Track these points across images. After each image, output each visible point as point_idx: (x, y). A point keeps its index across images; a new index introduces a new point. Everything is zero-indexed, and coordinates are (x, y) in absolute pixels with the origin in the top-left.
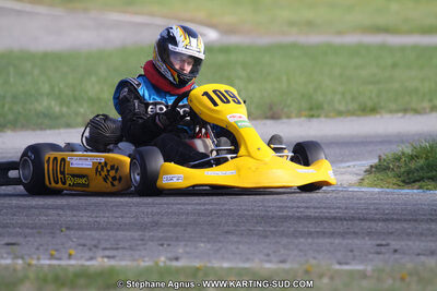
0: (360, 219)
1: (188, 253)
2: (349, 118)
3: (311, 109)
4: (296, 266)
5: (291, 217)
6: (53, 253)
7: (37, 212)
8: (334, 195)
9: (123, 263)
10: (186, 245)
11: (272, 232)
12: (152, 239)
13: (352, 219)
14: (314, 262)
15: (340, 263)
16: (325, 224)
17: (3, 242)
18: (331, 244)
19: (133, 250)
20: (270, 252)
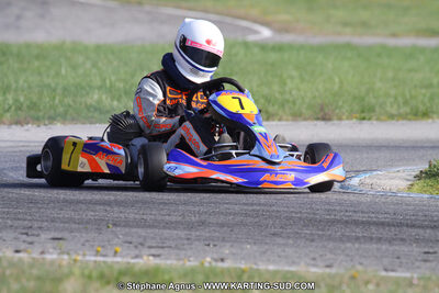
0: (407, 226)
1: (234, 254)
2: (401, 122)
4: (342, 271)
5: (338, 221)
6: (99, 249)
7: (84, 206)
8: (383, 200)
9: (168, 262)
10: (232, 246)
11: (319, 235)
12: (198, 239)
13: (400, 225)
14: (360, 268)
15: (386, 270)
16: (373, 229)
17: (51, 236)
18: (378, 249)
19: (179, 249)
20: (317, 256)
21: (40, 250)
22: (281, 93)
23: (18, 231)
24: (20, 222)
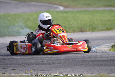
0: (112, 61)
1: (64, 71)
2: (104, 32)
3: (93, 29)
4: (97, 75)
5: (92, 60)
6: (26, 72)
7: (19, 60)
8: (103, 54)
10: (63, 69)
11: (87, 65)
12: (53, 68)
13: (110, 61)
15: (109, 74)
16: (102, 62)
17: (11, 69)
18: (105, 68)
19: (48, 71)
20: (88, 71)
21: (9, 73)
22: (69, 25)
23: (2, 68)
24: (2, 65)
